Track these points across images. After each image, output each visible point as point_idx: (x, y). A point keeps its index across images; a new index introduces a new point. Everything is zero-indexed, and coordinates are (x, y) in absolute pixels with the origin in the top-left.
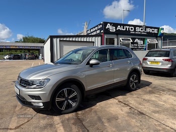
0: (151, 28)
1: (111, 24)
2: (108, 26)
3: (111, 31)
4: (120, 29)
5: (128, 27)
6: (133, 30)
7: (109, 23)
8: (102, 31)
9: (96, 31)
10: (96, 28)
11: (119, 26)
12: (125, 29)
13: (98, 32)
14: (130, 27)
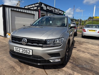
0: (61, 11)
1: (44, 4)
2: (43, 5)
3: (44, 9)
4: (48, 8)
5: (52, 8)
6: (54, 11)
7: (43, 3)
8: (39, 8)
9: (33, 7)
10: (34, 6)
11: (48, 7)
12: (50, 9)
13: (36, 8)
14: (53, 9)
